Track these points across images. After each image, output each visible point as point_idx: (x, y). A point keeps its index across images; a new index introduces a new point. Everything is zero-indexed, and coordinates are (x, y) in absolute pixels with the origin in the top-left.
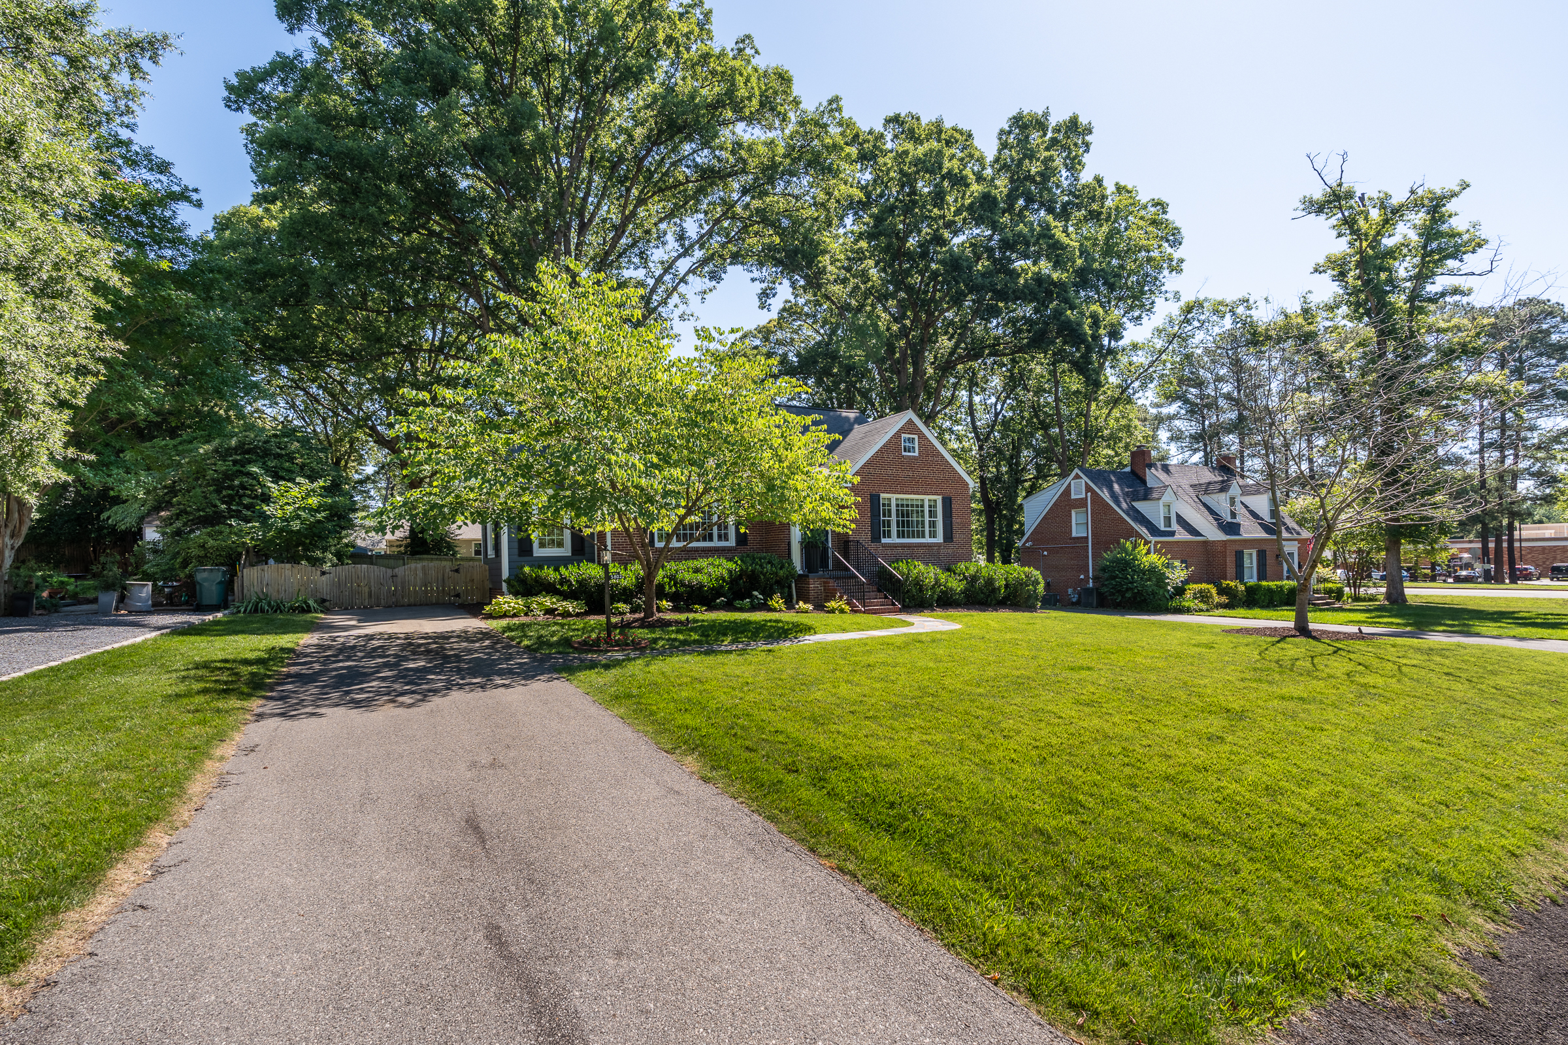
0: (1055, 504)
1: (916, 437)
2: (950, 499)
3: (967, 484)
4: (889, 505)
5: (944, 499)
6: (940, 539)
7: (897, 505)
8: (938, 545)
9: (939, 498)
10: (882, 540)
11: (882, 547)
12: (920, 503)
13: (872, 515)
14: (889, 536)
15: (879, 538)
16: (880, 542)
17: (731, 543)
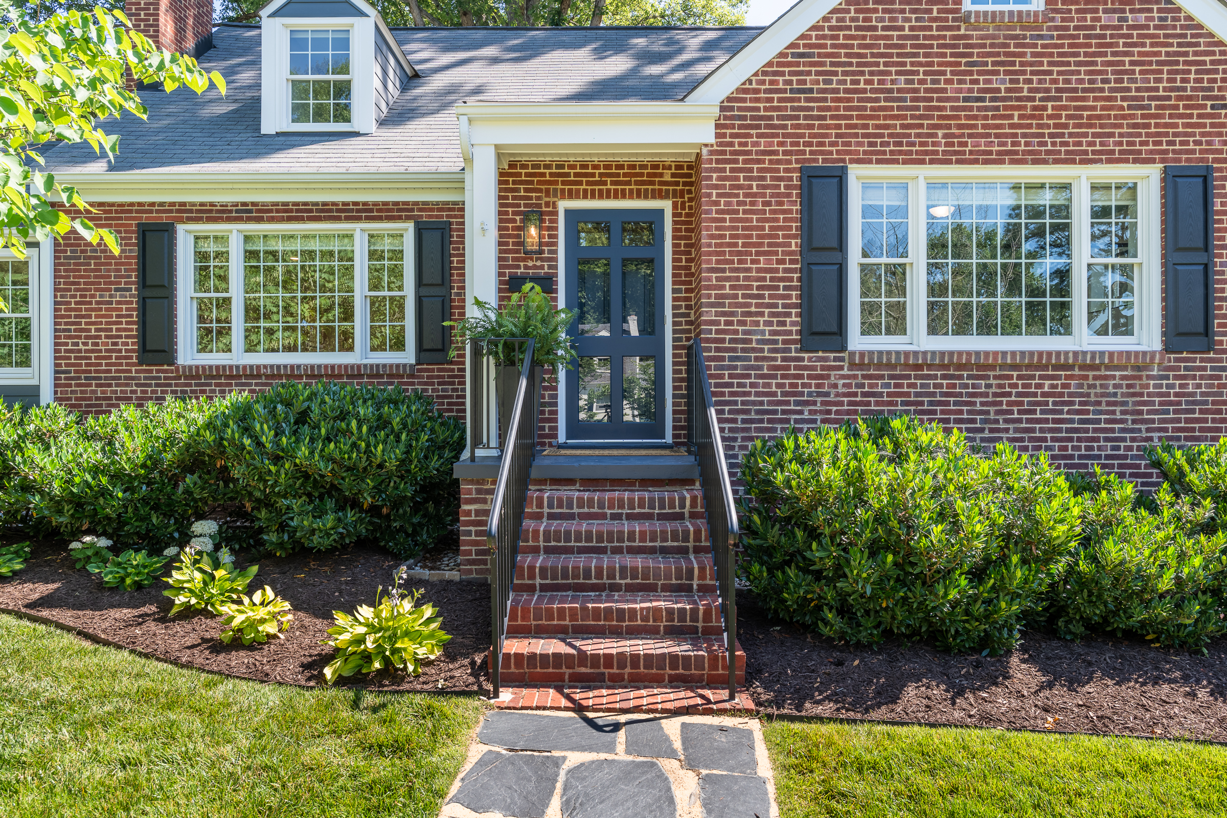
2: (1205, 178)
4: (901, 212)
5: (1172, 180)
6: (1148, 335)
8: (1139, 363)
9: (1149, 180)
10: (857, 341)
11: (852, 366)
12: (1047, 198)
13: (810, 246)
14: (898, 325)
15: (840, 331)
16: (843, 348)
17: (408, 356)
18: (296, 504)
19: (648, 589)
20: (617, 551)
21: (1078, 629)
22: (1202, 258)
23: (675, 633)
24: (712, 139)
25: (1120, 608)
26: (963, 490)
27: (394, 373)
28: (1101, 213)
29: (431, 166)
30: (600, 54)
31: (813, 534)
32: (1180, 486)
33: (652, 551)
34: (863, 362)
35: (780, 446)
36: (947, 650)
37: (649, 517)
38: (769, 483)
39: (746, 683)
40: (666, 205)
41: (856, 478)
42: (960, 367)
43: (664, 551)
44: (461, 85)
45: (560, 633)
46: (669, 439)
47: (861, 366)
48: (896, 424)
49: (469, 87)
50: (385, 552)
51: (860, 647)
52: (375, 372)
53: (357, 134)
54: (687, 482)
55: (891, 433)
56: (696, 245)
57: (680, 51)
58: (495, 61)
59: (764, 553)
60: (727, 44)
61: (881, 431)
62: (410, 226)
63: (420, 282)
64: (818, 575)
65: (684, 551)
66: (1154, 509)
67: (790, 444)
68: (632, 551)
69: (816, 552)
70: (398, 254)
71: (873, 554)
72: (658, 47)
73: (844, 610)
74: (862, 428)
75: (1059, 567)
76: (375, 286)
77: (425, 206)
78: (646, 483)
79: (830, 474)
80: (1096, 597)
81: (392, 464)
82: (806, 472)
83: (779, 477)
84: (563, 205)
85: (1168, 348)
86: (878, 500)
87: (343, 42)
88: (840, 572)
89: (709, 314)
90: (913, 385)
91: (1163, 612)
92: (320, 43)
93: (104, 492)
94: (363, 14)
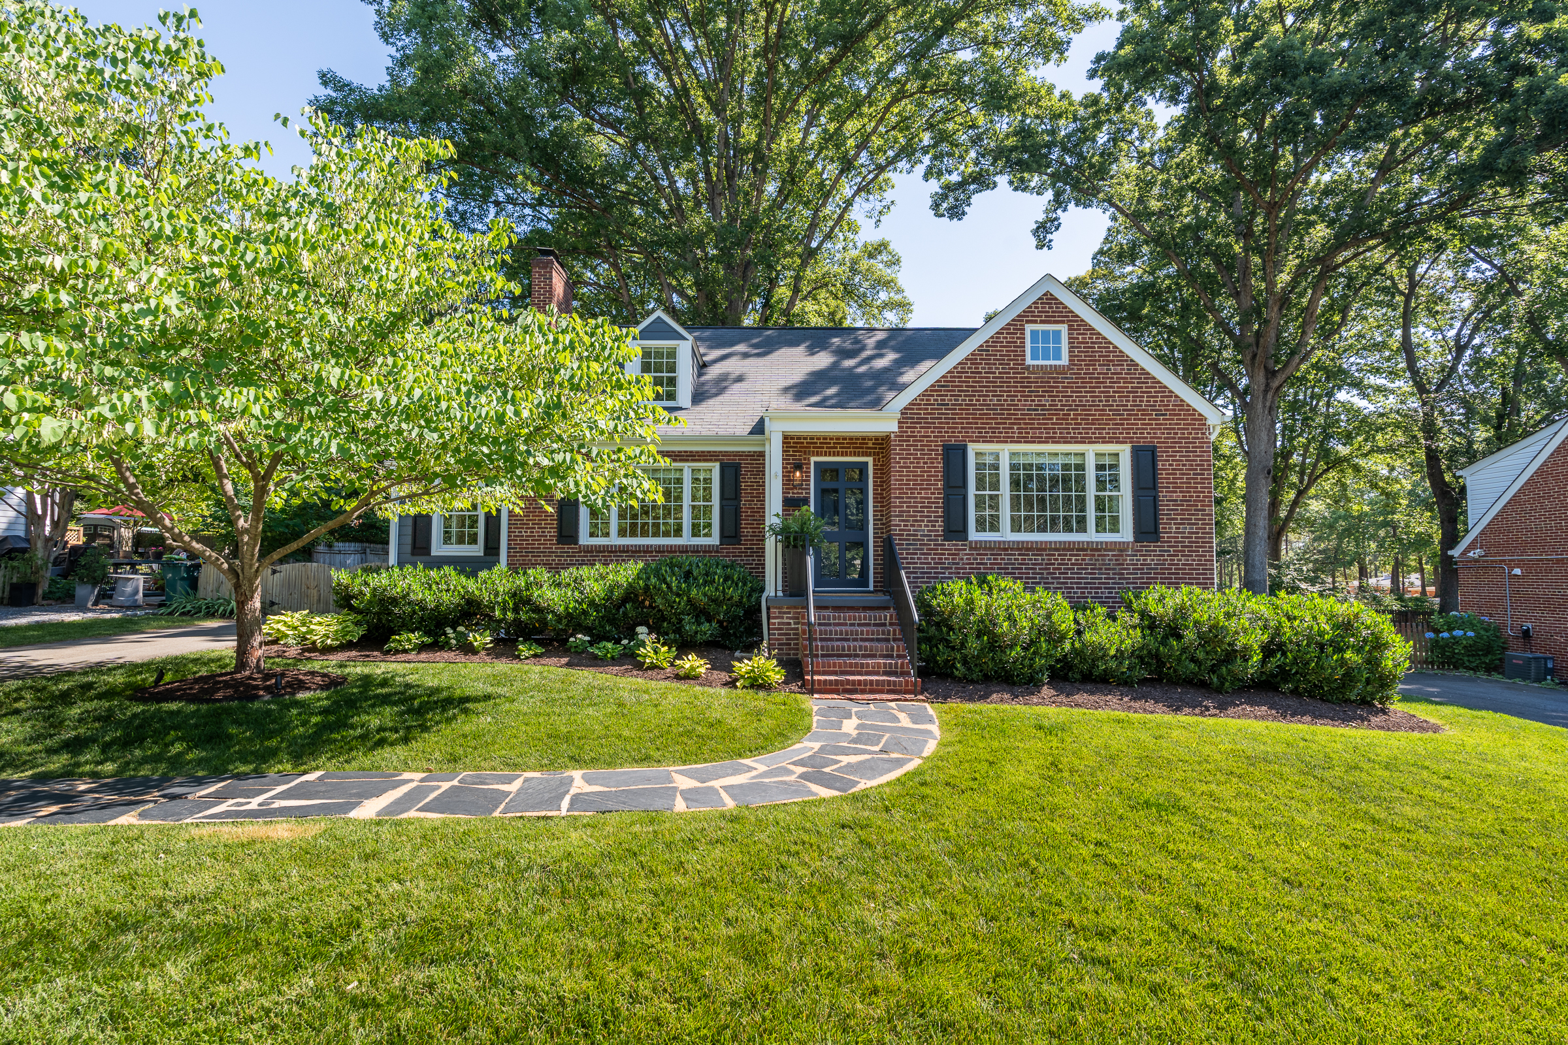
0: (1540, 472)
1: (1063, 329)
2: (1153, 451)
3: (1202, 419)
4: (996, 467)
5: (1136, 452)
6: (1126, 533)
7: (1013, 467)
8: (1121, 548)
9: (1125, 452)
10: (974, 535)
11: (971, 548)
12: (1073, 461)
13: (948, 486)
14: (994, 527)
15: (964, 530)
16: (966, 539)
17: (714, 540)
18: (687, 618)
19: (873, 656)
20: (855, 640)
21: (1077, 676)
22: (1152, 493)
23: (885, 673)
24: (896, 429)
25: (1094, 665)
26: (1019, 607)
27: (707, 550)
28: (1100, 467)
29: (730, 431)
30: (812, 351)
31: (951, 628)
32: (1129, 608)
33: (872, 640)
34: (978, 547)
35: (935, 588)
36: (1014, 684)
37: (868, 625)
38: (930, 606)
39: (922, 693)
40: (870, 460)
41: (970, 602)
42: (1028, 549)
43: (878, 640)
44: (728, 374)
45: (835, 673)
46: (871, 588)
47: (976, 549)
48: (990, 578)
49: (733, 376)
50: (725, 647)
51: (972, 682)
52: (696, 550)
53: (681, 409)
54: (886, 608)
55: (988, 583)
56: (888, 482)
57: (863, 348)
58: (746, 355)
59: (928, 640)
60: (893, 343)
61: (982, 581)
62: (717, 465)
63: (722, 498)
64: (953, 648)
65: (887, 640)
66: (1114, 619)
67: (939, 587)
68: (862, 640)
69: (952, 636)
70: (708, 481)
71: (978, 637)
72: (848, 345)
73: (965, 662)
74: (973, 579)
75: (1067, 646)
76: (694, 498)
77: (726, 454)
78: (865, 608)
79: (957, 599)
80: (1084, 660)
81: (736, 598)
82: (947, 599)
83: (934, 602)
84: (813, 459)
85: (1137, 540)
86: (980, 612)
87: (672, 353)
88: (963, 645)
89: (896, 521)
90: (1003, 559)
91: (1113, 664)
92: (659, 354)
93: (584, 612)
94: (685, 339)
